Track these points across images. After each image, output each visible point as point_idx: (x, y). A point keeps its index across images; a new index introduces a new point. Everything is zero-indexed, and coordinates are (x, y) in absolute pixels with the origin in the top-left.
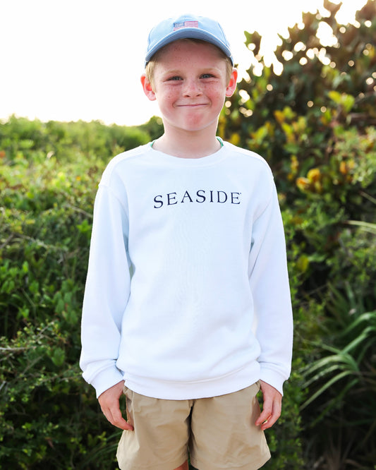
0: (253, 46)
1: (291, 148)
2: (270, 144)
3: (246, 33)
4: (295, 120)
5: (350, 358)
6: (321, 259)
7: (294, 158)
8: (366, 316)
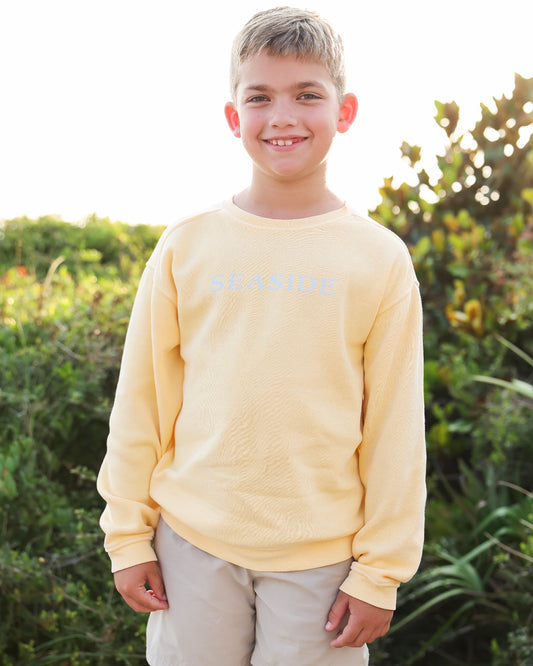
0: (446, 122)
1: (458, 269)
2: (435, 262)
3: (437, 103)
4: (469, 230)
5: (471, 570)
6: (466, 428)
7: (459, 285)
8: (502, 512)
